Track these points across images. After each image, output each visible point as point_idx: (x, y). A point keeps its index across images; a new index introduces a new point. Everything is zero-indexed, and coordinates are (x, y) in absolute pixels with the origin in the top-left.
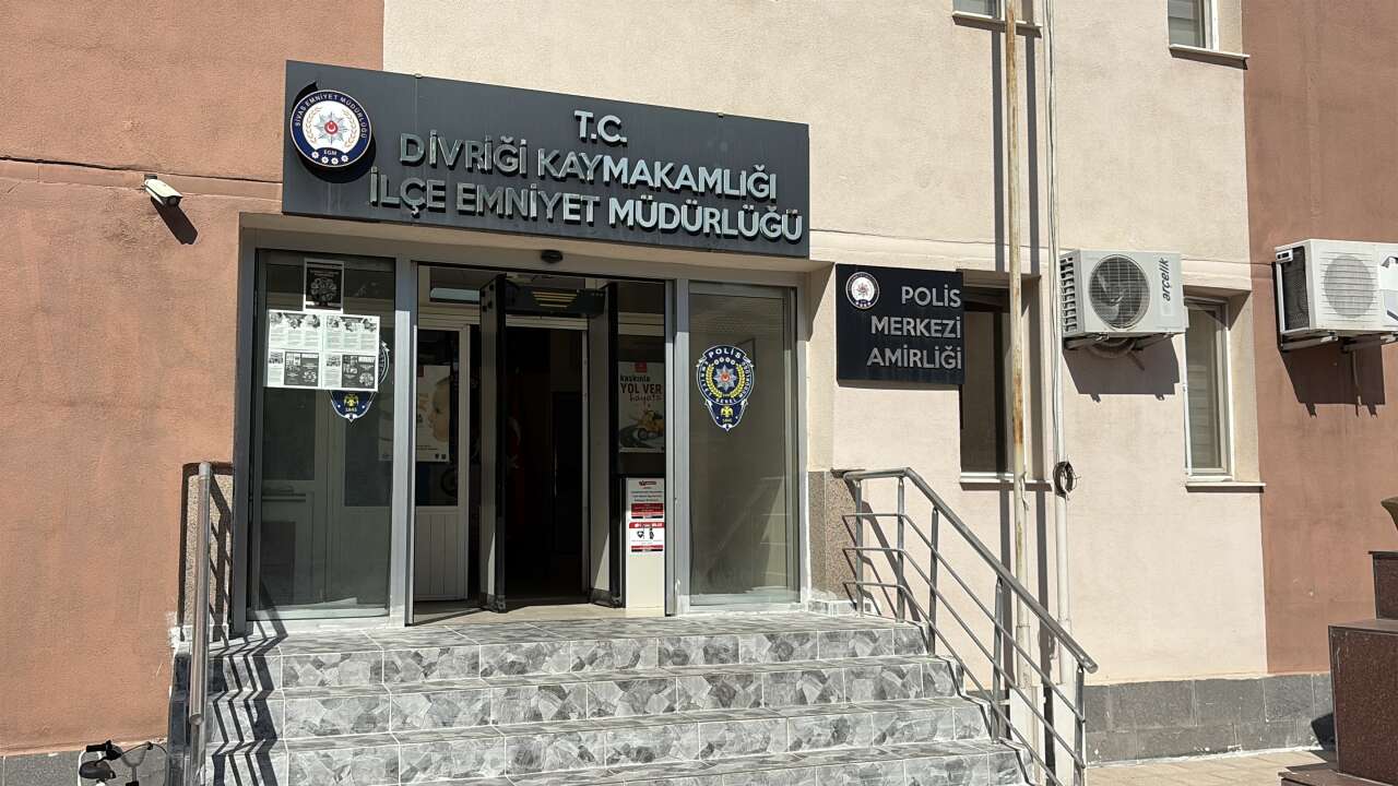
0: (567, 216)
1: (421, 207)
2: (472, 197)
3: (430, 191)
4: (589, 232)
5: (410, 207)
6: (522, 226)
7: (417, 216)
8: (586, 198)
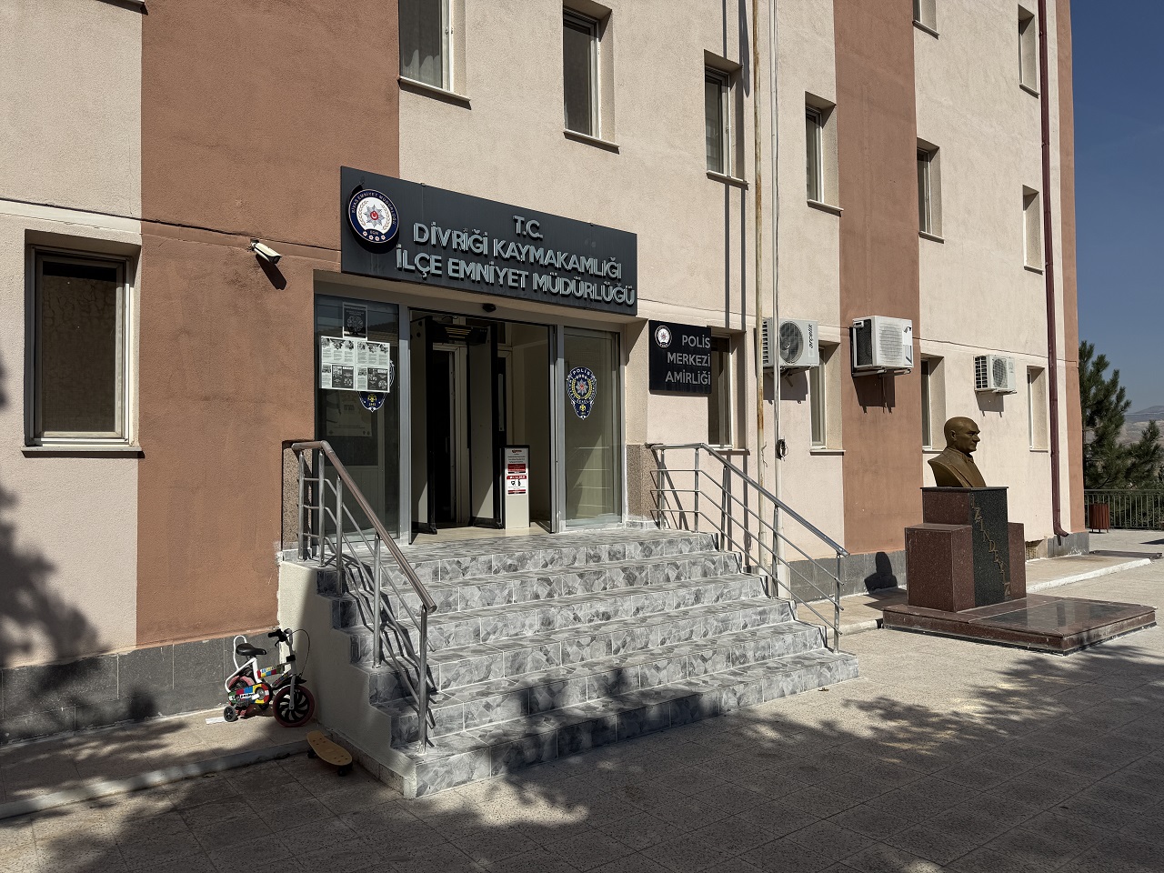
0: (510, 283)
1: (428, 273)
2: (457, 268)
3: (433, 264)
4: (522, 294)
5: (421, 272)
6: (485, 289)
7: (425, 279)
8: (521, 272)
